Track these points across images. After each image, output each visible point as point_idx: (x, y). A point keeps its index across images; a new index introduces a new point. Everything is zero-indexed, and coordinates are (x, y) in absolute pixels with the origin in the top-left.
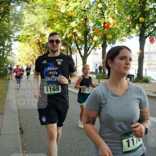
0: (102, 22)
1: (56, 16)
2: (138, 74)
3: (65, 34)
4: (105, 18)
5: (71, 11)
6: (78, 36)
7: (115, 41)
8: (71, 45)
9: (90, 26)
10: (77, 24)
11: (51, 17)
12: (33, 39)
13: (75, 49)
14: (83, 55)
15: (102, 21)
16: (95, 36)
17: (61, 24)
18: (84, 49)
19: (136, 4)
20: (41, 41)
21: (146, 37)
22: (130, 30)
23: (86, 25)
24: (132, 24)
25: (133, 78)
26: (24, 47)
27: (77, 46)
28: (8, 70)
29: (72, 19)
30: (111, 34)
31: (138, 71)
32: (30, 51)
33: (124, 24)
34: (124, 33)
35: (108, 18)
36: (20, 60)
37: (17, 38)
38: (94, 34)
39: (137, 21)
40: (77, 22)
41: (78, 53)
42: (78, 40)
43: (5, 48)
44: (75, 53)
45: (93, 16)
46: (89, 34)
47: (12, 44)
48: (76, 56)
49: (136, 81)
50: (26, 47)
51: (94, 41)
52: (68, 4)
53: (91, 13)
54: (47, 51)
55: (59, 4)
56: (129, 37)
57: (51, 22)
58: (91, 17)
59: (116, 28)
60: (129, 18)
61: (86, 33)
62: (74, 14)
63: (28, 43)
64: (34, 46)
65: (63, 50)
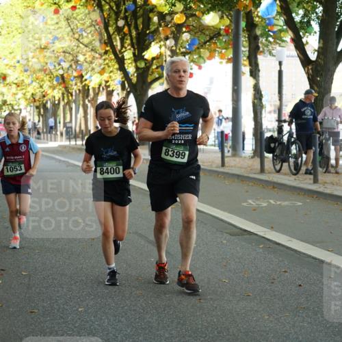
8: (258, 6)
13: (276, 29)
14: (313, 56)
18: (321, 25)
27: (286, 11)
32: (55, 33)
44: (277, 50)
48: (280, 63)
50: (34, 12)
54: (134, 33)
64: (74, 8)
65: (215, 34)
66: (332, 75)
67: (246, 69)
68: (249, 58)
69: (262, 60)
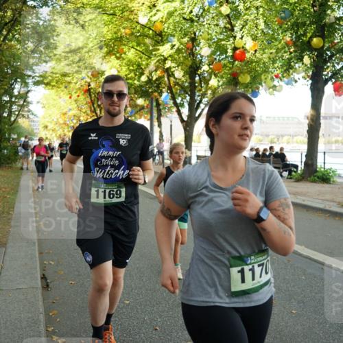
0: (229, 46)
1: (128, 31)
2: (306, 164)
3: (147, 72)
4: (235, 37)
5: (162, 22)
6: (176, 76)
7: (258, 88)
8: (161, 96)
9: (202, 54)
10: (174, 50)
11: (115, 33)
12: (75, 81)
13: (169, 106)
14: (185, 119)
15: (228, 43)
16: (213, 77)
17: (138, 48)
18: (189, 105)
19: (305, 8)
20: (93, 85)
21: (326, 82)
22: (290, 65)
23: (193, 52)
24: (295, 51)
25: (295, 172)
26: (55, 97)
27: (173, 98)
28: (19, 148)
29: (162, 38)
30: (249, 72)
31: (306, 156)
32: (70, 107)
33: (278, 51)
34: (278, 72)
35: (242, 38)
36: (46, 127)
37: (41, 79)
38: (212, 71)
39: (308, 46)
40: (174, 45)
41: (175, 115)
42: (175, 85)
43: (13, 100)
44: (169, 115)
45: (210, 32)
46: (199, 73)
47: (29, 91)
48: (171, 121)
49: (302, 178)
50: (60, 98)
51: (210, 88)
52: (154, 6)
53: (206, 26)
55: (134, 5)
56: (288, 81)
57: (115, 43)
58: (206, 34)
59: (261, 60)
60: (288, 39)
61: (193, 70)
62: (167, 28)
63: (66, 91)
64: (78, 96)
65: (142, 108)
66: (193, 127)
67: (156, 124)
68: (157, 119)
69: (163, 120)
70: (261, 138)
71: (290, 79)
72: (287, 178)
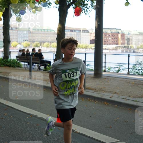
25: (49, 66)
56: (44, 4)
70: (29, 43)
71: (45, 3)
72: (44, 70)
